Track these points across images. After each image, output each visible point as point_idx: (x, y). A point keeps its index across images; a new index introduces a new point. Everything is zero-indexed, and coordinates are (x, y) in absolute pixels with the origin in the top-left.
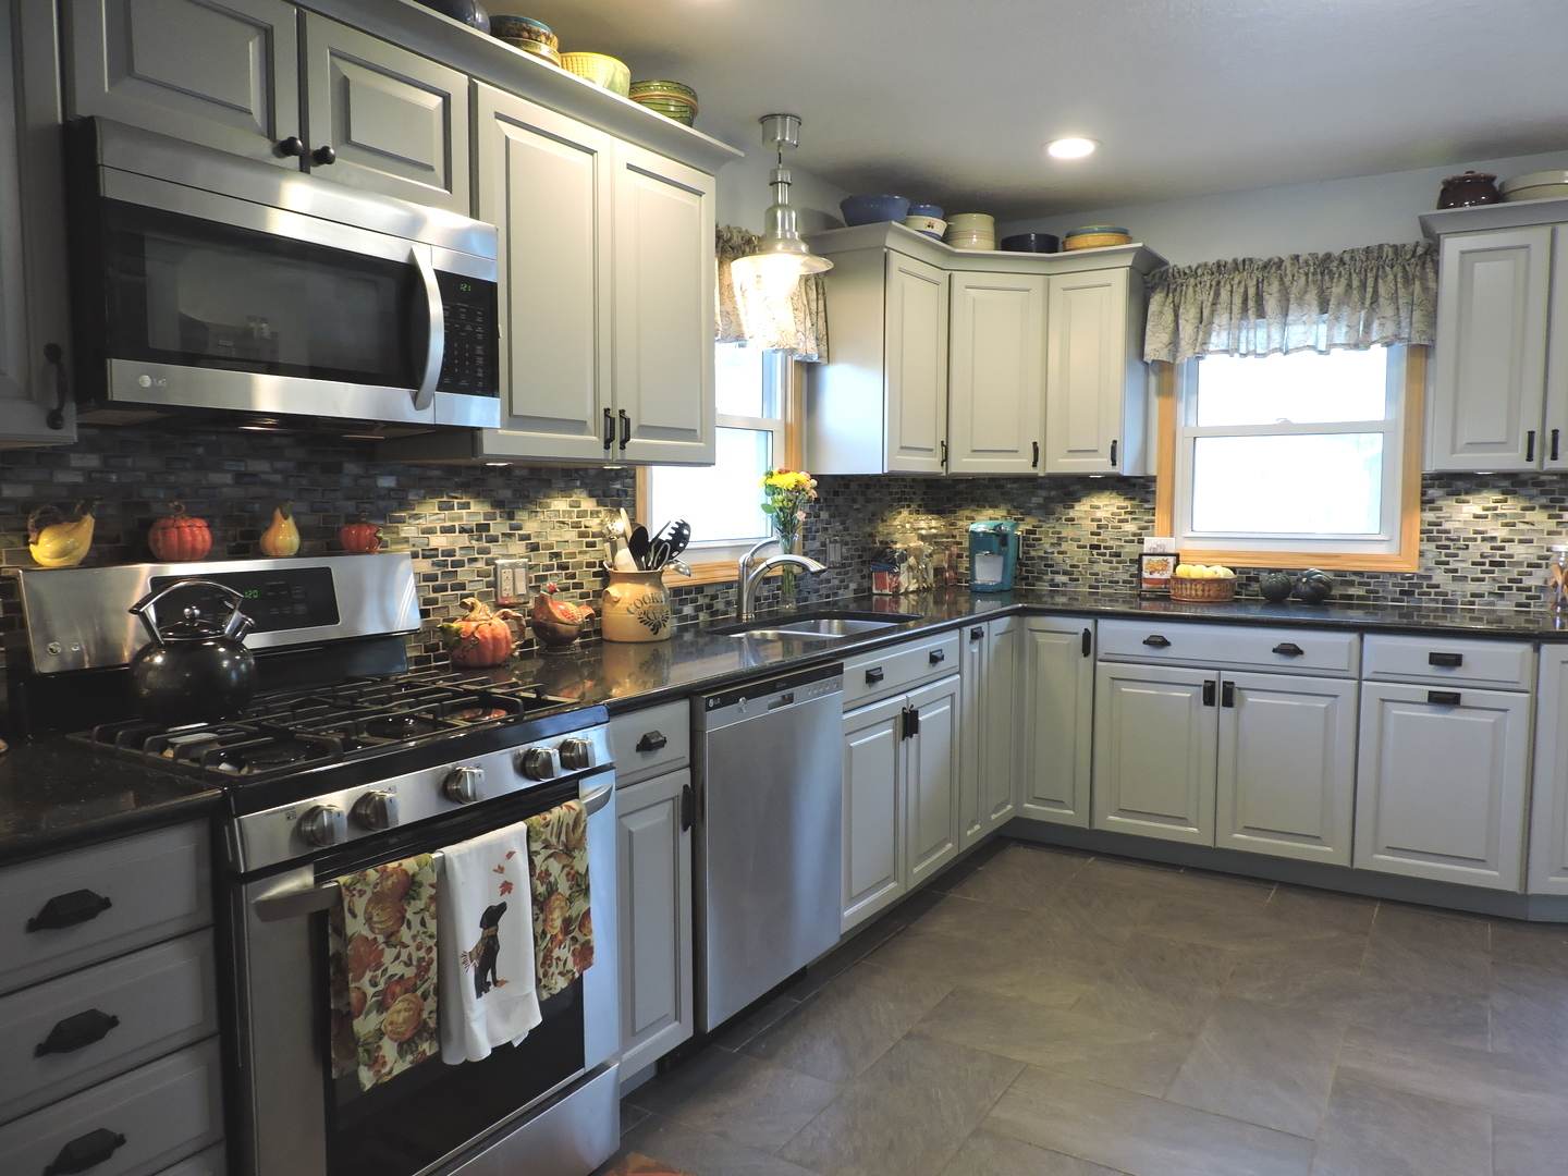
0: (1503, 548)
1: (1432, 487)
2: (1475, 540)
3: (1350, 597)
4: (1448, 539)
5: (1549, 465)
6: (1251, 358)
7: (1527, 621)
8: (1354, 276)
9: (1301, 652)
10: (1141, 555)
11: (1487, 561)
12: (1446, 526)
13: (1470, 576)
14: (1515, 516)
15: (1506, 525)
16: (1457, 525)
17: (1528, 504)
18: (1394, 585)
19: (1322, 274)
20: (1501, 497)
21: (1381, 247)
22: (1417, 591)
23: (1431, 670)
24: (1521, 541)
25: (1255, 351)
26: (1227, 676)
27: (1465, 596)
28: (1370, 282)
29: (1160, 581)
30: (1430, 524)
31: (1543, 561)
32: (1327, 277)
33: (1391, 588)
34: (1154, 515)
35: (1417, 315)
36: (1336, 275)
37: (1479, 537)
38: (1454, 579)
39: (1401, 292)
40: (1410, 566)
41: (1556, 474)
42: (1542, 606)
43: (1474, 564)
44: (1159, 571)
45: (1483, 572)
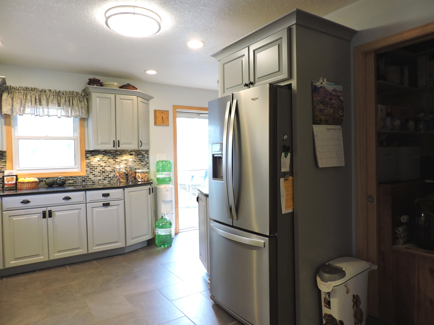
0: (104, 168)
1: (88, 154)
2: (98, 166)
3: (70, 183)
4: (92, 167)
5: (118, 148)
6: (38, 117)
7: (111, 185)
8: (66, 98)
9: (71, 198)
10: (3, 177)
11: (101, 171)
12: (92, 163)
13: (98, 175)
14: (106, 160)
15: (104, 163)
16: (94, 163)
17: (109, 158)
18: (80, 179)
19: (58, 96)
20: (103, 156)
21: (73, 92)
22: (86, 180)
23: (103, 198)
24: (108, 166)
25: (39, 115)
26: (49, 209)
27: (97, 180)
28: (71, 100)
29: (11, 184)
30: (88, 163)
31: (113, 171)
32: (59, 97)
33: (79, 180)
34: (6, 163)
35: (83, 110)
36: (62, 97)
37: (99, 166)
38: (94, 176)
39: (79, 104)
40: (84, 174)
41: (114, 151)
42: (113, 181)
43: (99, 172)
44: (11, 181)
45: (101, 174)
